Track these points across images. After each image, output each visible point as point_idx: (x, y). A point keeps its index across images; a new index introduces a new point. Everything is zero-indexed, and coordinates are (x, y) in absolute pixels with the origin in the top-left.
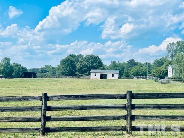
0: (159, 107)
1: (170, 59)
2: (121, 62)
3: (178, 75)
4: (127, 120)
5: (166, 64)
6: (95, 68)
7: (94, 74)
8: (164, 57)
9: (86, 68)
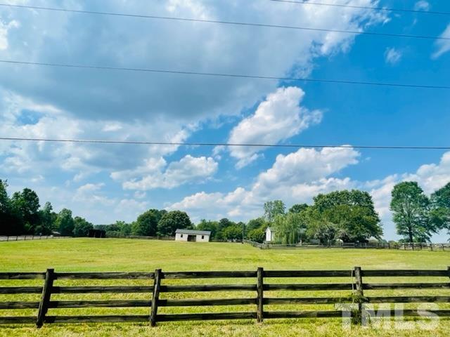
0: (293, 288)
1: (266, 220)
2: (212, 221)
3: (278, 240)
4: (258, 304)
5: (264, 226)
6: (181, 227)
7: (180, 235)
8: (261, 217)
9: (170, 227)
